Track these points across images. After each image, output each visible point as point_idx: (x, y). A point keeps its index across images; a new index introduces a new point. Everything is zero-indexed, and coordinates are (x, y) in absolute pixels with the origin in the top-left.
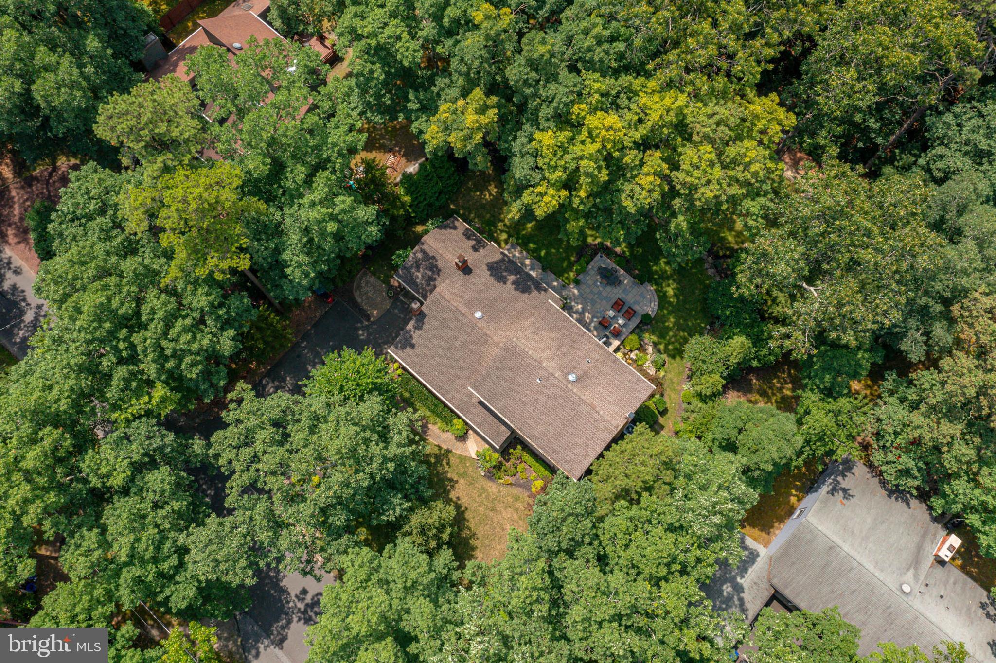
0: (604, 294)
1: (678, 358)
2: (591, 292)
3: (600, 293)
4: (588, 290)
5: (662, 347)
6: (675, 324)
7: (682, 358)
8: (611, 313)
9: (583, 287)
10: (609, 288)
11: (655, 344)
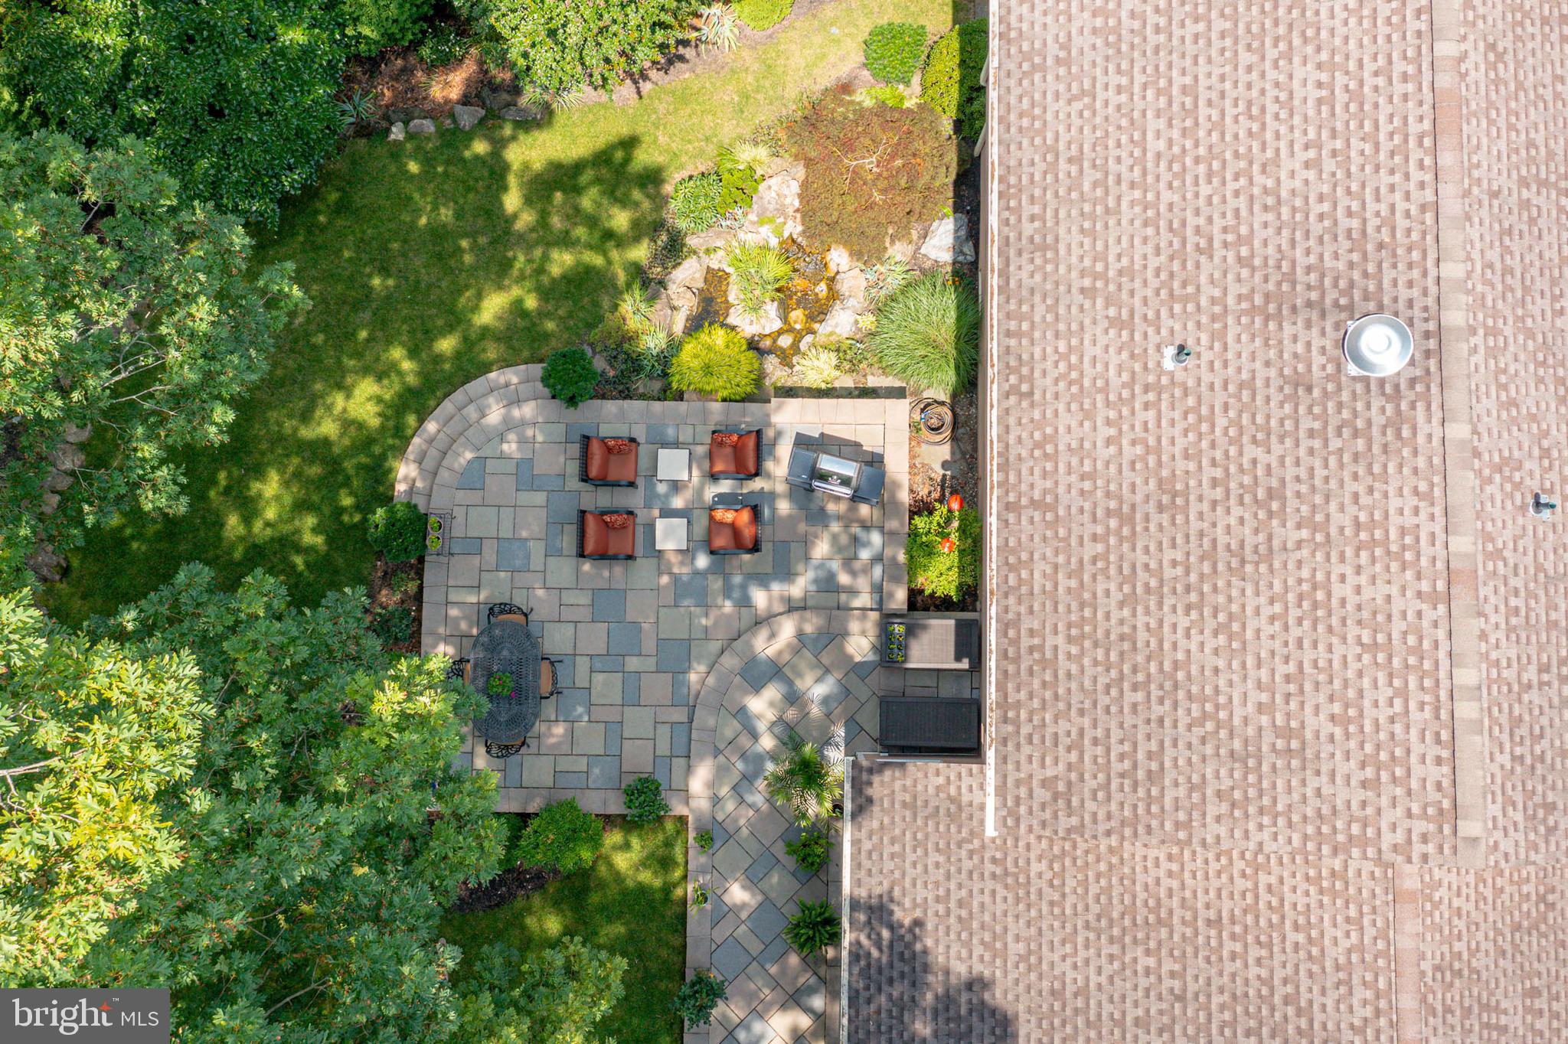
0: (595, 638)
1: (644, 158)
2: (632, 698)
3: (612, 659)
4: (638, 721)
5: (641, 253)
6: (499, 270)
7: (629, 144)
8: (670, 536)
9: (638, 758)
10: (556, 640)
11: (650, 283)
